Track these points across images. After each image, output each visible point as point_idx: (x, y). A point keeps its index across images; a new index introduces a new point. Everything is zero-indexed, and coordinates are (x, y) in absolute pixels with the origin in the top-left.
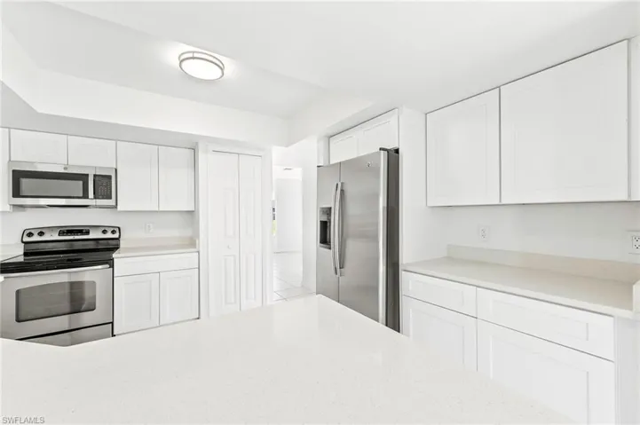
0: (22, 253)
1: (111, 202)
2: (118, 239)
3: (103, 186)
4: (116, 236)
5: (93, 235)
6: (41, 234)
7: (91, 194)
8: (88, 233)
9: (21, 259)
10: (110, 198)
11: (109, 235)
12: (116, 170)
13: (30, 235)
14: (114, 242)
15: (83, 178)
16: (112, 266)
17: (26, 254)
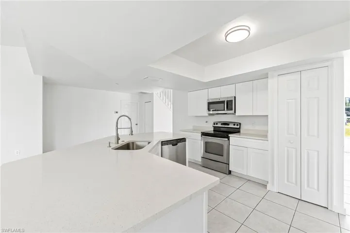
0: (213, 130)
1: (233, 112)
2: (239, 128)
3: (229, 105)
4: (238, 127)
5: (231, 126)
6: (217, 124)
7: (226, 109)
8: (229, 125)
9: (213, 132)
10: (232, 110)
11: (236, 127)
12: (235, 97)
13: (214, 124)
14: (238, 130)
15: (223, 102)
16: (229, 140)
17: (214, 131)
